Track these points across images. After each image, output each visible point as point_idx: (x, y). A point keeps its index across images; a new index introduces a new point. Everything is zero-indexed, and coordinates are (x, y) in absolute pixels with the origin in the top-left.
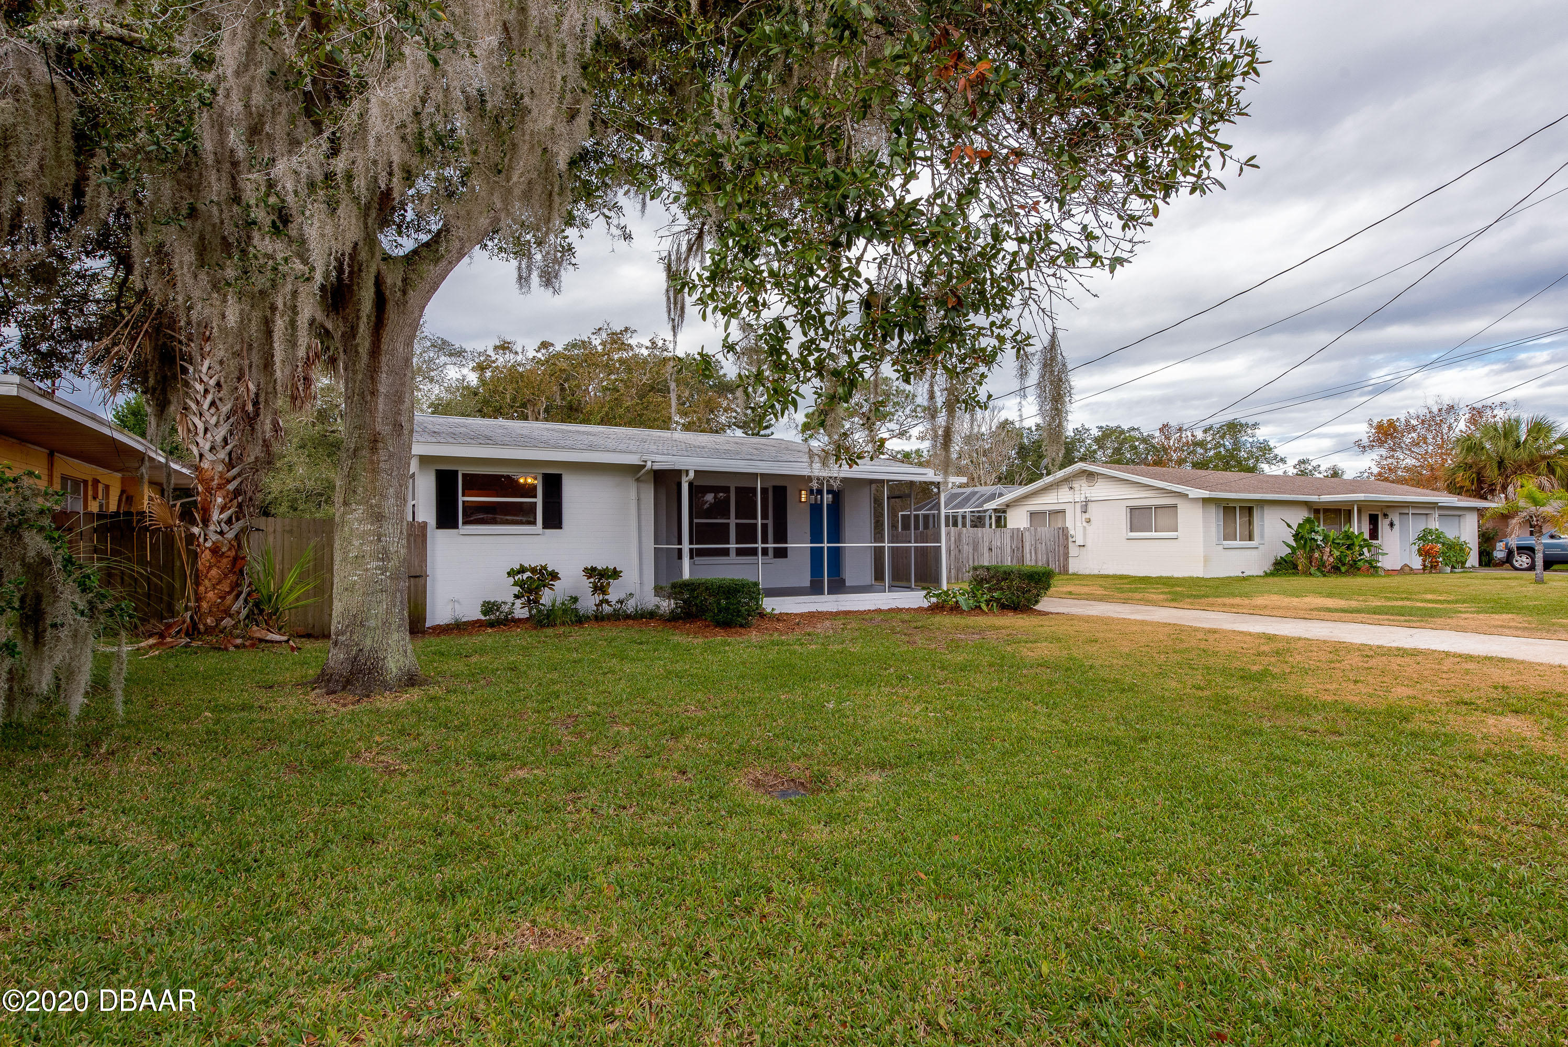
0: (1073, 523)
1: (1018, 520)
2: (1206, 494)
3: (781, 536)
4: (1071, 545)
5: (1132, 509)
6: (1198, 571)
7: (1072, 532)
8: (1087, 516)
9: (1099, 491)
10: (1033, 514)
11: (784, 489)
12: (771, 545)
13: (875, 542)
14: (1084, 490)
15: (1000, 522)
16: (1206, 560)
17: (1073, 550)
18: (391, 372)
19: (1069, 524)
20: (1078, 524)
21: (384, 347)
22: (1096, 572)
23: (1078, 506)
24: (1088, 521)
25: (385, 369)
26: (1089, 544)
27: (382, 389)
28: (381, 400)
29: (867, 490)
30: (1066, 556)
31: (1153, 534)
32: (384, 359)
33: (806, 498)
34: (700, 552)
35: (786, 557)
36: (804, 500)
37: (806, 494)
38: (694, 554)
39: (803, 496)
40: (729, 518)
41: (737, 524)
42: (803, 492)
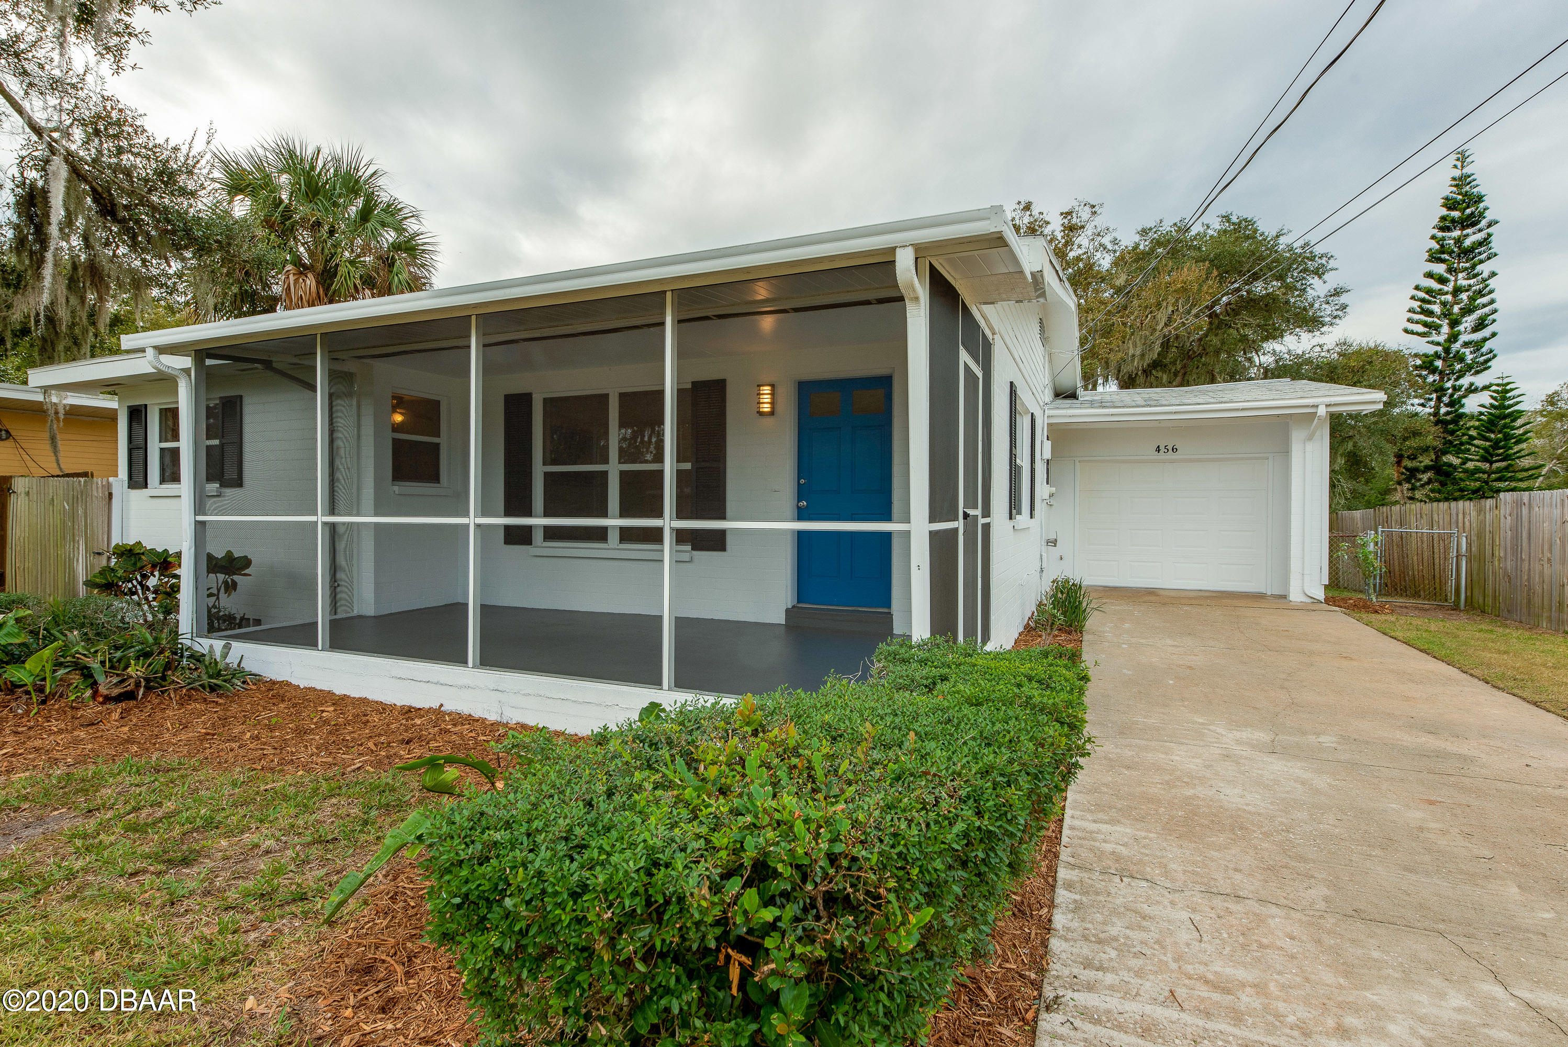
33: (773, 403)
34: (552, 534)
35: (723, 549)
36: (766, 408)
37: (773, 394)
38: (538, 536)
39: (766, 398)
40: (606, 461)
41: (622, 473)
42: (766, 390)
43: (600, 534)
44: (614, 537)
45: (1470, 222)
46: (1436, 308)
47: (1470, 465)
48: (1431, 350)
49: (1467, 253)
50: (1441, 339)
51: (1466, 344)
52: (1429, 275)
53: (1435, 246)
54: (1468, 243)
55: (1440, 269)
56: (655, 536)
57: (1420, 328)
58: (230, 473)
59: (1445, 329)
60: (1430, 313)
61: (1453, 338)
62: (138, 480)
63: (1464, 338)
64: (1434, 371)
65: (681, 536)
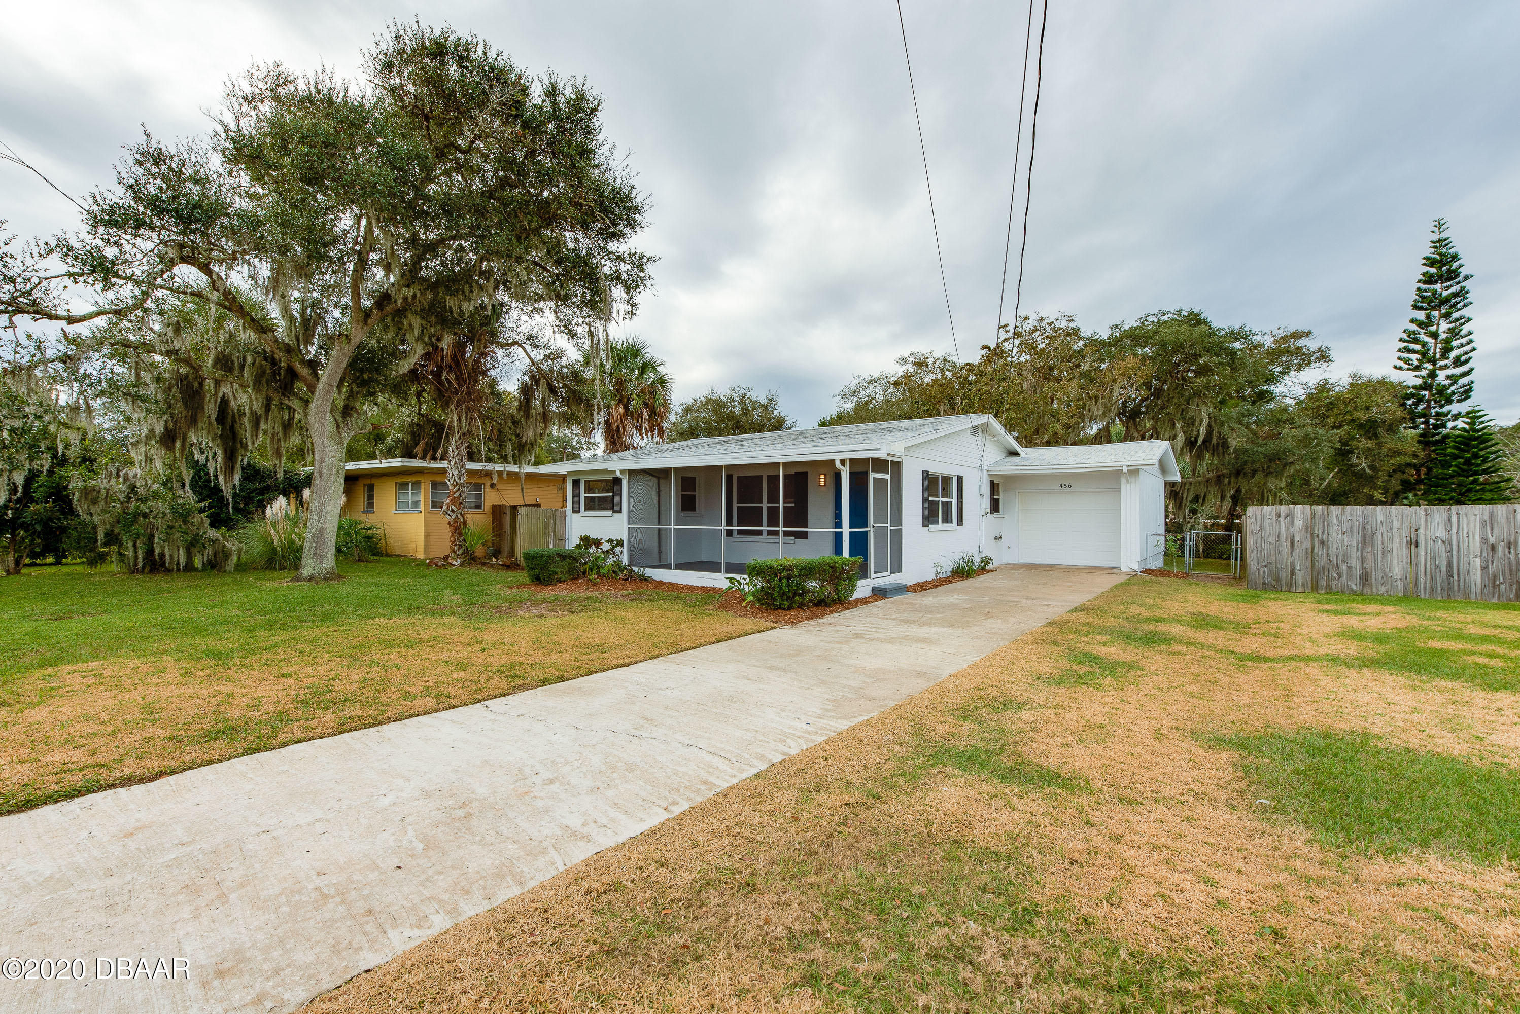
11: (806, 473)
33: (825, 482)
34: (740, 532)
35: (806, 538)
36: (822, 484)
37: (825, 478)
38: (735, 533)
39: (823, 480)
40: (762, 503)
41: (768, 508)
42: (822, 476)
43: (759, 533)
44: (765, 534)
45: (1447, 277)
48: (1418, 382)
49: (1445, 303)
51: (1449, 377)
52: (1411, 320)
53: (1418, 297)
54: (1445, 294)
55: (1422, 316)
56: (776, 533)
58: (617, 507)
62: (576, 510)
63: (1447, 372)
65: (786, 534)
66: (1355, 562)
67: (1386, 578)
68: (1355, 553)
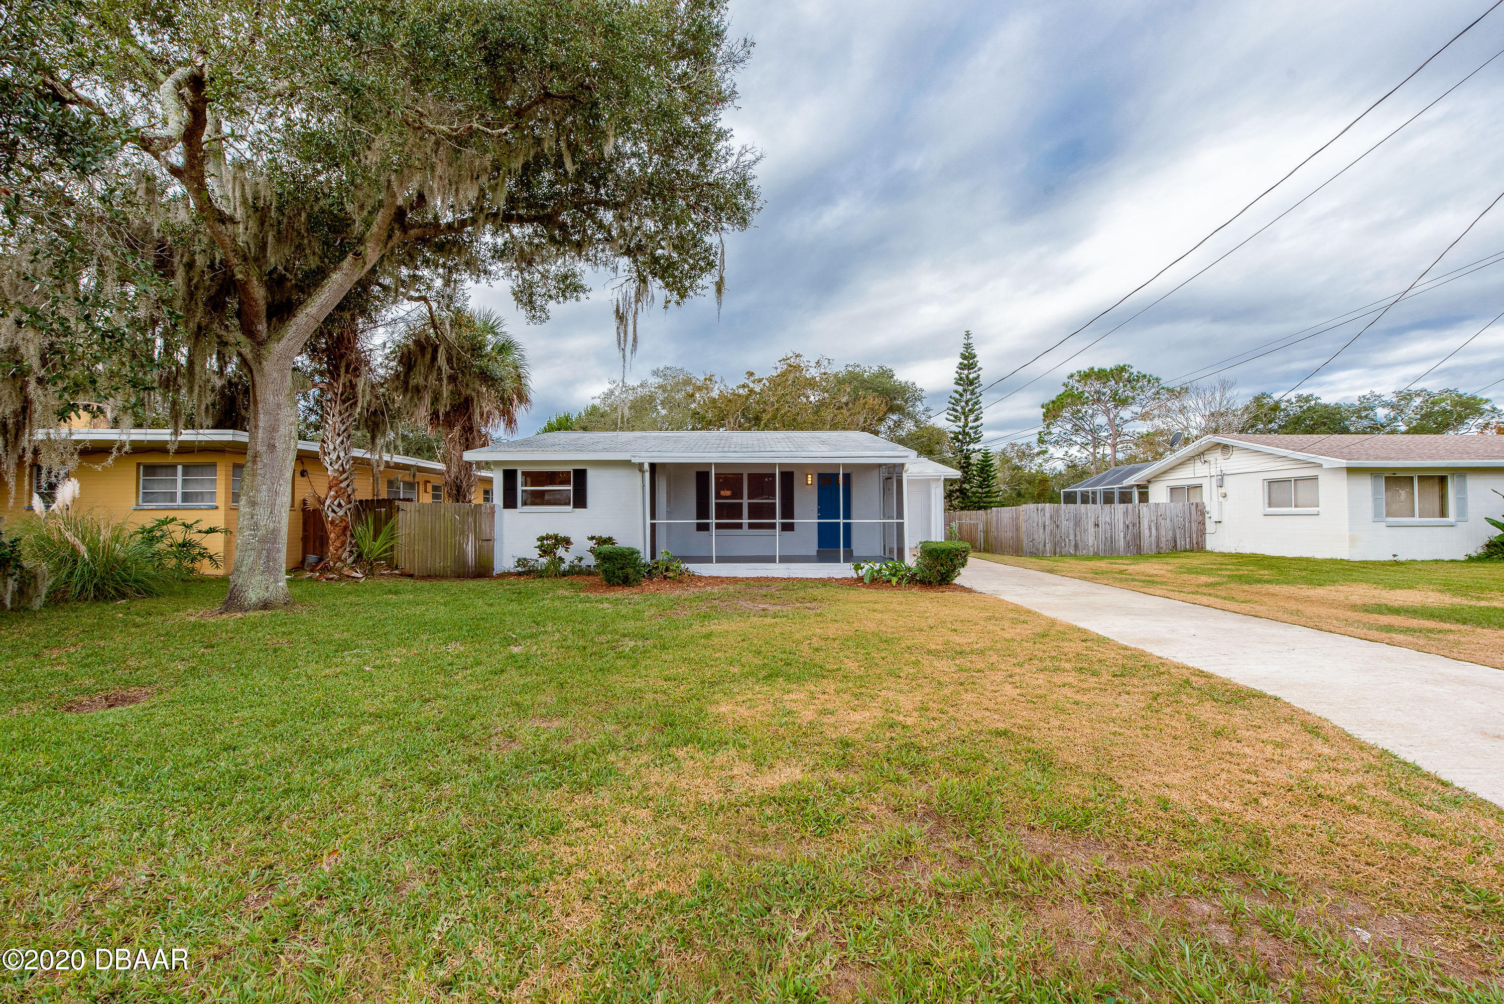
0: (1210, 498)
1: (1159, 494)
2: (1343, 463)
3: (788, 511)
4: (1207, 521)
5: (1271, 482)
6: (1343, 552)
7: (1207, 509)
8: (1222, 490)
9: (1235, 463)
10: (1173, 490)
11: (792, 473)
12: (778, 521)
13: (884, 518)
14: (1218, 462)
15: (1144, 497)
16: (1353, 540)
17: (1210, 526)
18: (265, 414)
19: (1206, 500)
20: (1215, 499)
21: (258, 398)
22: (1233, 551)
23: (1214, 479)
24: (1225, 496)
25: (261, 411)
26: (1225, 521)
27: (261, 424)
28: (260, 431)
29: (876, 472)
30: (1202, 532)
31: (1293, 510)
32: (260, 406)
34: (719, 526)
35: (793, 530)
43: (739, 526)
44: (745, 527)
45: (970, 367)
46: (959, 408)
47: (974, 490)
48: (957, 430)
49: (971, 383)
50: (961, 424)
51: (971, 428)
52: (956, 392)
53: (957, 376)
54: (971, 376)
55: (960, 389)
57: (952, 418)
59: (963, 419)
60: (956, 411)
61: (966, 425)
62: (510, 502)
63: (970, 425)
64: (959, 441)
66: (1072, 537)
67: (1086, 546)
68: (1072, 532)
